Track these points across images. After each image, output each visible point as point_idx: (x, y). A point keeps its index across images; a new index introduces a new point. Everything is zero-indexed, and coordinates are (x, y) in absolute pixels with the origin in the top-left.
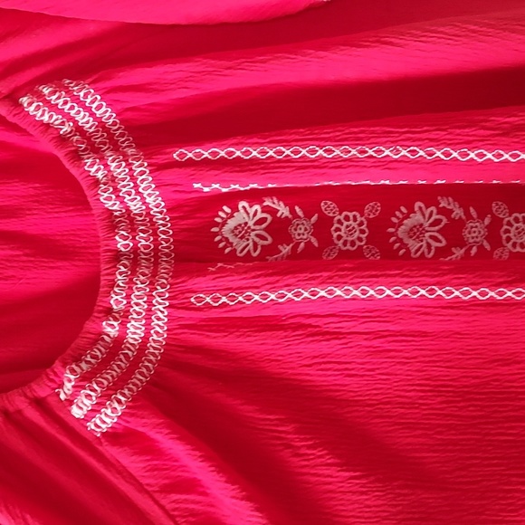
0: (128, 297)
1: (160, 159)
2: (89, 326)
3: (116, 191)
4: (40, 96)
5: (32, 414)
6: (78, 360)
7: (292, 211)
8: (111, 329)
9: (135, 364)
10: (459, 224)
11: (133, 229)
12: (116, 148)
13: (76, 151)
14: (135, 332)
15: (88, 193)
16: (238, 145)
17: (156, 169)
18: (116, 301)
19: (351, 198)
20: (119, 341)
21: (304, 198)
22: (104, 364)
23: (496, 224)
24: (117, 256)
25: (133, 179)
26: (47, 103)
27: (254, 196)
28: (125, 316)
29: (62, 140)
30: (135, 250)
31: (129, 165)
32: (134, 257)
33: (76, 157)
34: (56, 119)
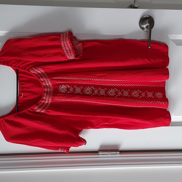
0: (46, 98)
1: (51, 79)
2: (40, 101)
3: (45, 83)
4: (33, 70)
5: (31, 110)
6: (38, 105)
7: (70, 87)
8: (43, 102)
9: (46, 106)
10: (94, 90)
11: (47, 88)
12: (45, 77)
13: (39, 77)
14: (46, 102)
15: (41, 83)
16: (62, 77)
17: (51, 80)
18: (44, 98)
19: (79, 85)
20: (44, 103)
21: (72, 85)
22: (41, 106)
23: (99, 90)
24: (45, 92)
25: (48, 81)
26: (34, 71)
27: (65, 84)
28: (45, 100)
29: (37, 75)
30: (47, 91)
31: (47, 79)
32: (47, 92)
33: (39, 78)
34: (35, 72)
